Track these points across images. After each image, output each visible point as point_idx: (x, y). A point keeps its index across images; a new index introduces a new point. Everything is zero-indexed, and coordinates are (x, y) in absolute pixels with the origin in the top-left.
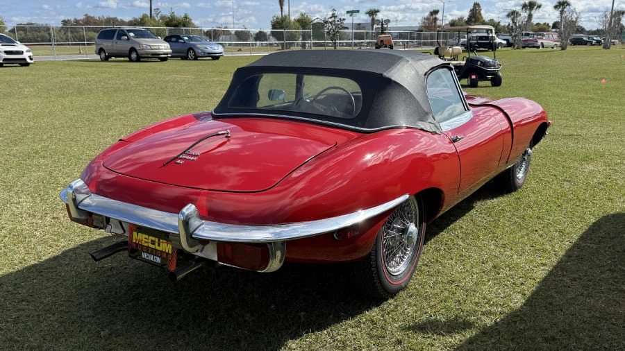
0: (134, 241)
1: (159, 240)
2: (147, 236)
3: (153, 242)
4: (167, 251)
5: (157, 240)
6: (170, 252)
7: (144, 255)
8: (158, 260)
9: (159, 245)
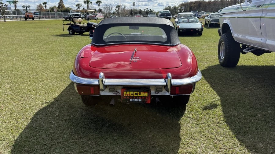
0: (125, 95)
1: (140, 92)
2: (133, 92)
3: (136, 94)
4: (145, 96)
5: (139, 92)
6: (147, 96)
7: (131, 100)
8: (141, 100)
9: (140, 94)
